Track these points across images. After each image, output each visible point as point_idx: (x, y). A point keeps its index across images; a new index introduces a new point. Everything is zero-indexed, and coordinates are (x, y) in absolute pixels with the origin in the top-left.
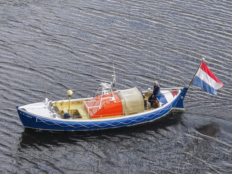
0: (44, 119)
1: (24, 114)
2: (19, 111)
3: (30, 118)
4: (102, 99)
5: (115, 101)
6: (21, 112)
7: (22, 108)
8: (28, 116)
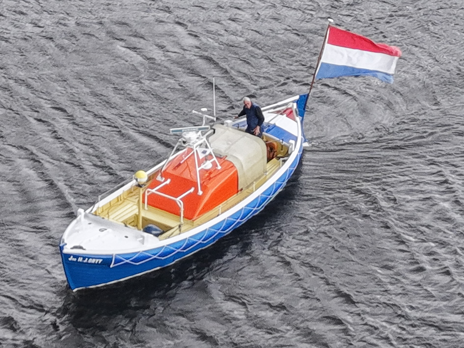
1: (80, 260)
2: (66, 257)
3: (96, 262)
4: (198, 169)
5: (219, 168)
6: (72, 257)
7: (72, 246)
8: (90, 260)
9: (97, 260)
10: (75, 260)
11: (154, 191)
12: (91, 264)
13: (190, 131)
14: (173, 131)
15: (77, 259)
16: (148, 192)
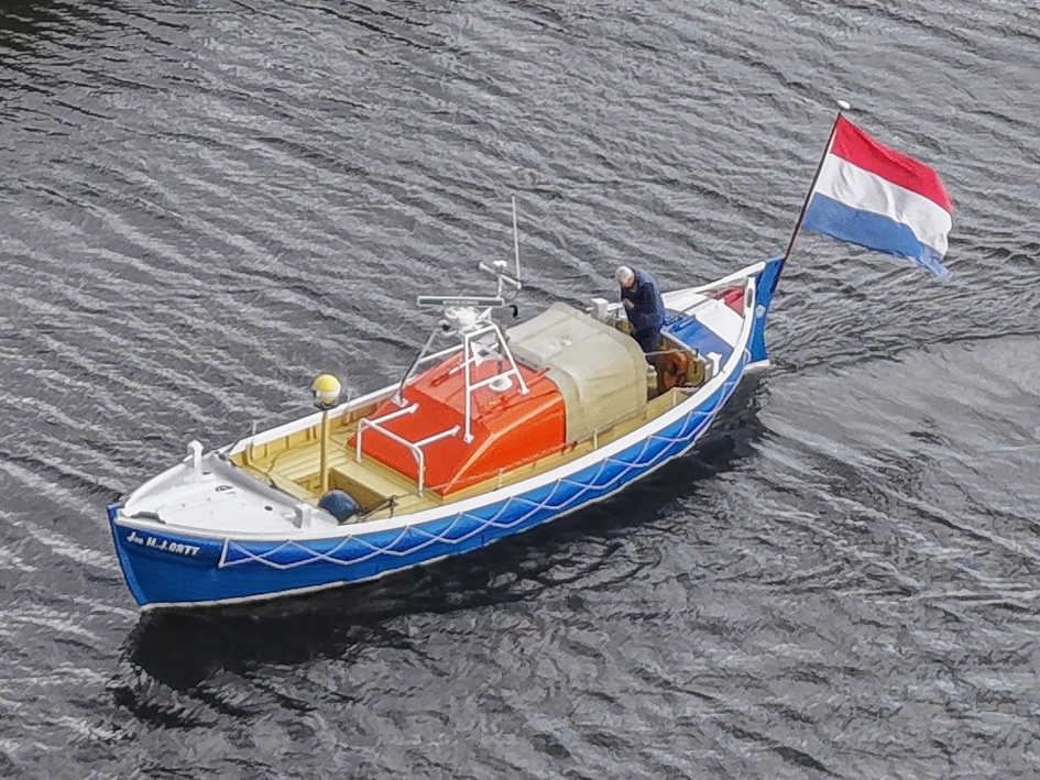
0: (258, 547)
1: (151, 542)
2: (122, 532)
3: (187, 552)
4: (469, 389)
5: (525, 391)
6: (134, 534)
7: (136, 513)
8: (174, 544)
9: (189, 548)
10: (141, 541)
11: (373, 424)
12: (174, 553)
13: (461, 305)
14: (423, 302)
15: (145, 541)
16: (364, 424)
